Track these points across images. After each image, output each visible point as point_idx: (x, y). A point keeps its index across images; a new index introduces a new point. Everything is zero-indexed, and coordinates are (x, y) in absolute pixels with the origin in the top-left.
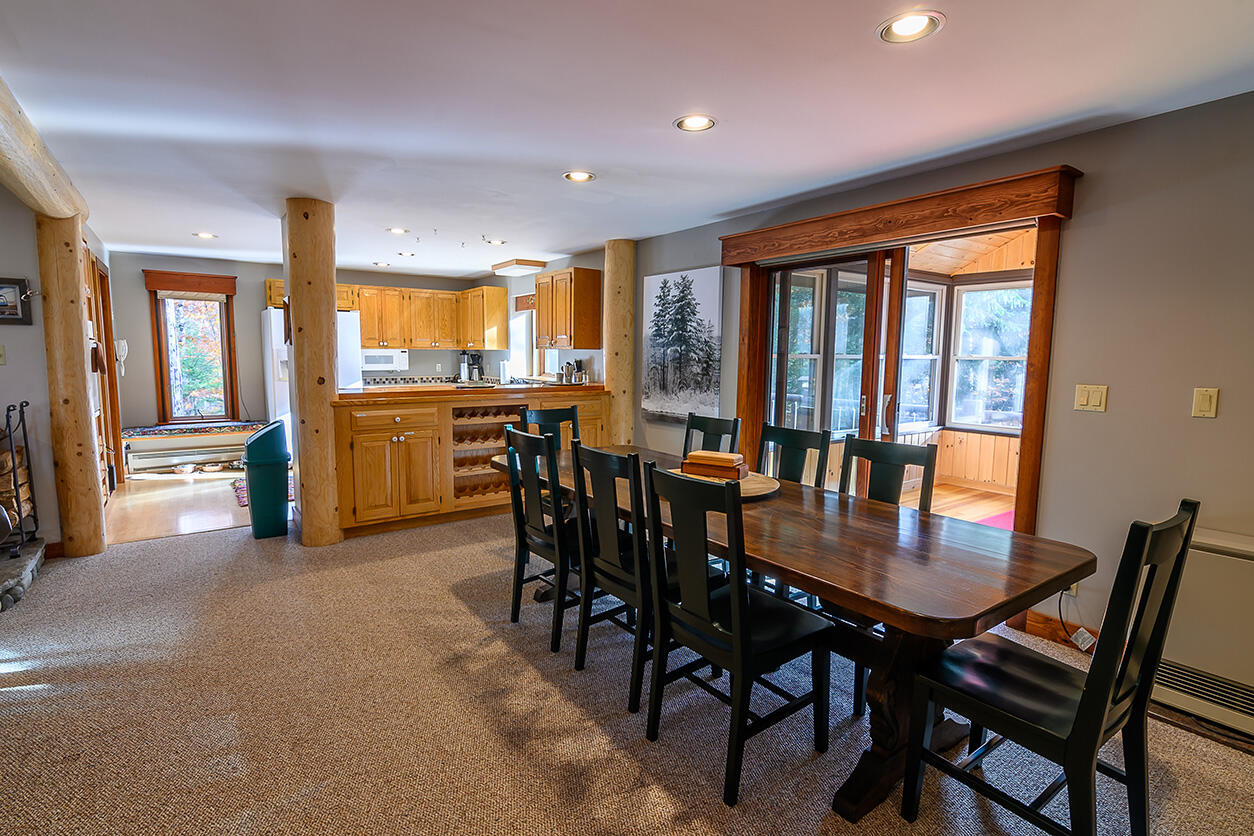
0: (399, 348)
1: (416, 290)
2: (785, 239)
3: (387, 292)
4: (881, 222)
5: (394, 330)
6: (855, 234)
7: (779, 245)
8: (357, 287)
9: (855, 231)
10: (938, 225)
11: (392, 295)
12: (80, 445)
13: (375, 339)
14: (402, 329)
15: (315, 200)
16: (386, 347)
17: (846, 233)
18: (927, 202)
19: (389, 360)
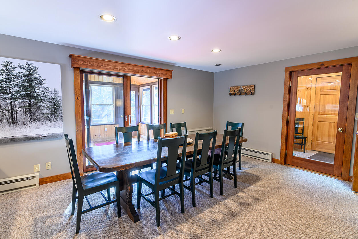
2: (107, 65)
4: (140, 70)
6: (133, 71)
7: (105, 66)
9: (133, 70)
10: (153, 75)
17: (130, 70)
18: (151, 69)
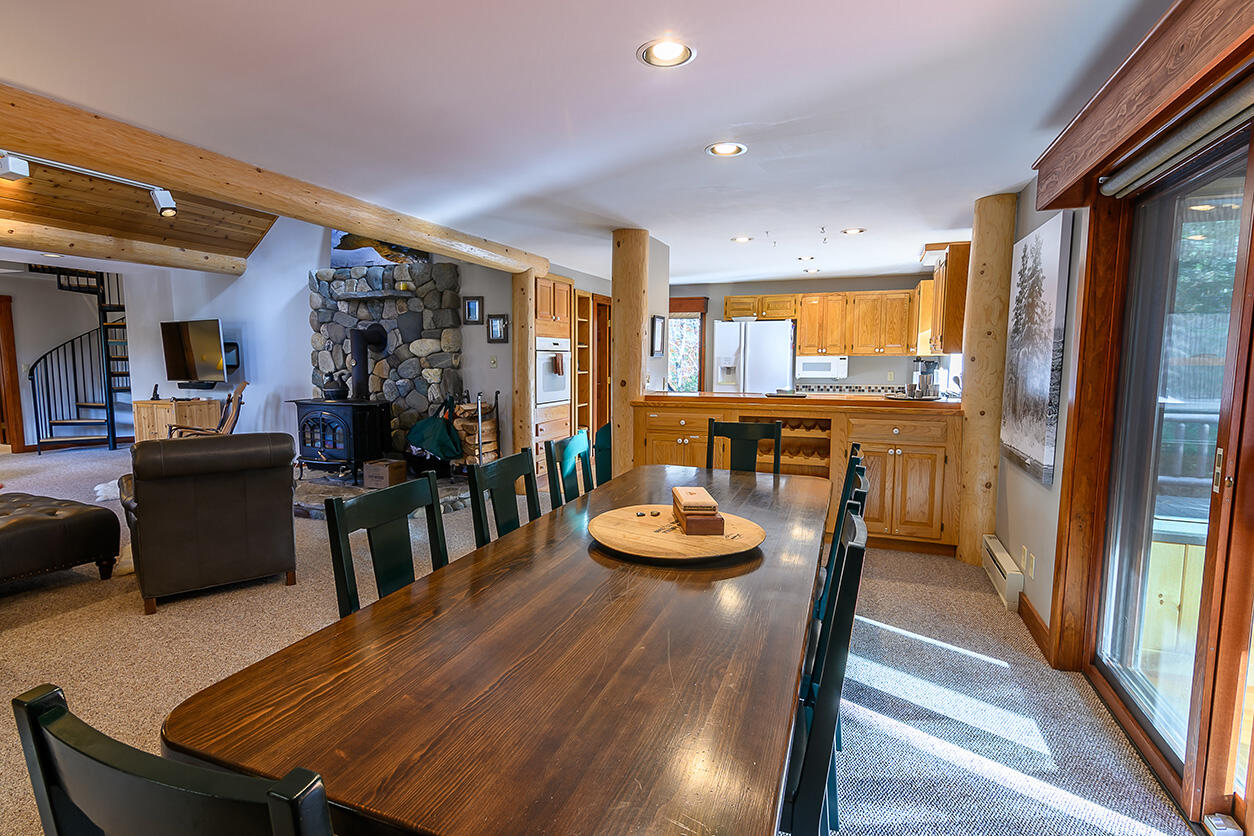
0: (838, 355)
1: (862, 292)
3: (830, 298)
5: (834, 336)
8: (801, 295)
11: (835, 301)
13: (814, 346)
14: (843, 335)
15: (624, 229)
16: (825, 354)
19: (827, 367)
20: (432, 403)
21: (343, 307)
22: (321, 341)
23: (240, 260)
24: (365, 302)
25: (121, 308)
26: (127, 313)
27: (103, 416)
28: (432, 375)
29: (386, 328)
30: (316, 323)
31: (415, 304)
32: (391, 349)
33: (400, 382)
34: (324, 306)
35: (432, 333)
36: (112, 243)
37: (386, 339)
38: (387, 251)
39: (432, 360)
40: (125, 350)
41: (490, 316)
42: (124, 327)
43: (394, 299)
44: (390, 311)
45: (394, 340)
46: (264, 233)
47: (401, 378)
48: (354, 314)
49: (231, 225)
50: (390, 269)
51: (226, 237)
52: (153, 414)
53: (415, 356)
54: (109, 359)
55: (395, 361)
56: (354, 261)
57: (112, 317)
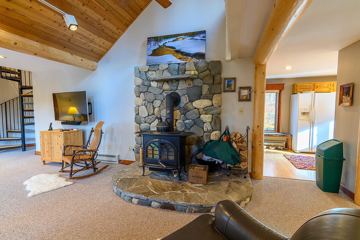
8: (333, 82)
12: (260, 142)
20: (206, 132)
21: (154, 84)
22: (140, 101)
23: (96, 63)
24: (167, 81)
25: (31, 88)
26: (33, 90)
27: (19, 136)
28: (206, 118)
29: (180, 94)
30: (137, 93)
31: (198, 82)
32: (182, 105)
33: (187, 121)
34: (143, 84)
35: (208, 97)
36: (38, 46)
37: (180, 100)
38: (180, 56)
39: (207, 110)
40: (33, 107)
41: (241, 88)
42: (32, 96)
43: (185, 79)
44: (182, 87)
45: (184, 100)
46: (108, 50)
47: (187, 119)
48: (161, 88)
49: (96, 44)
50: (183, 65)
51: (92, 51)
52: (51, 137)
53: (196, 108)
54: (23, 110)
55: (185, 111)
56: (161, 61)
57: (25, 92)
